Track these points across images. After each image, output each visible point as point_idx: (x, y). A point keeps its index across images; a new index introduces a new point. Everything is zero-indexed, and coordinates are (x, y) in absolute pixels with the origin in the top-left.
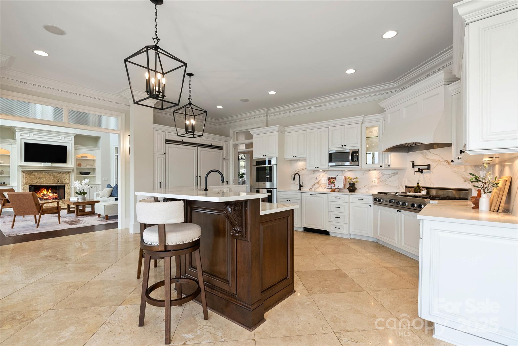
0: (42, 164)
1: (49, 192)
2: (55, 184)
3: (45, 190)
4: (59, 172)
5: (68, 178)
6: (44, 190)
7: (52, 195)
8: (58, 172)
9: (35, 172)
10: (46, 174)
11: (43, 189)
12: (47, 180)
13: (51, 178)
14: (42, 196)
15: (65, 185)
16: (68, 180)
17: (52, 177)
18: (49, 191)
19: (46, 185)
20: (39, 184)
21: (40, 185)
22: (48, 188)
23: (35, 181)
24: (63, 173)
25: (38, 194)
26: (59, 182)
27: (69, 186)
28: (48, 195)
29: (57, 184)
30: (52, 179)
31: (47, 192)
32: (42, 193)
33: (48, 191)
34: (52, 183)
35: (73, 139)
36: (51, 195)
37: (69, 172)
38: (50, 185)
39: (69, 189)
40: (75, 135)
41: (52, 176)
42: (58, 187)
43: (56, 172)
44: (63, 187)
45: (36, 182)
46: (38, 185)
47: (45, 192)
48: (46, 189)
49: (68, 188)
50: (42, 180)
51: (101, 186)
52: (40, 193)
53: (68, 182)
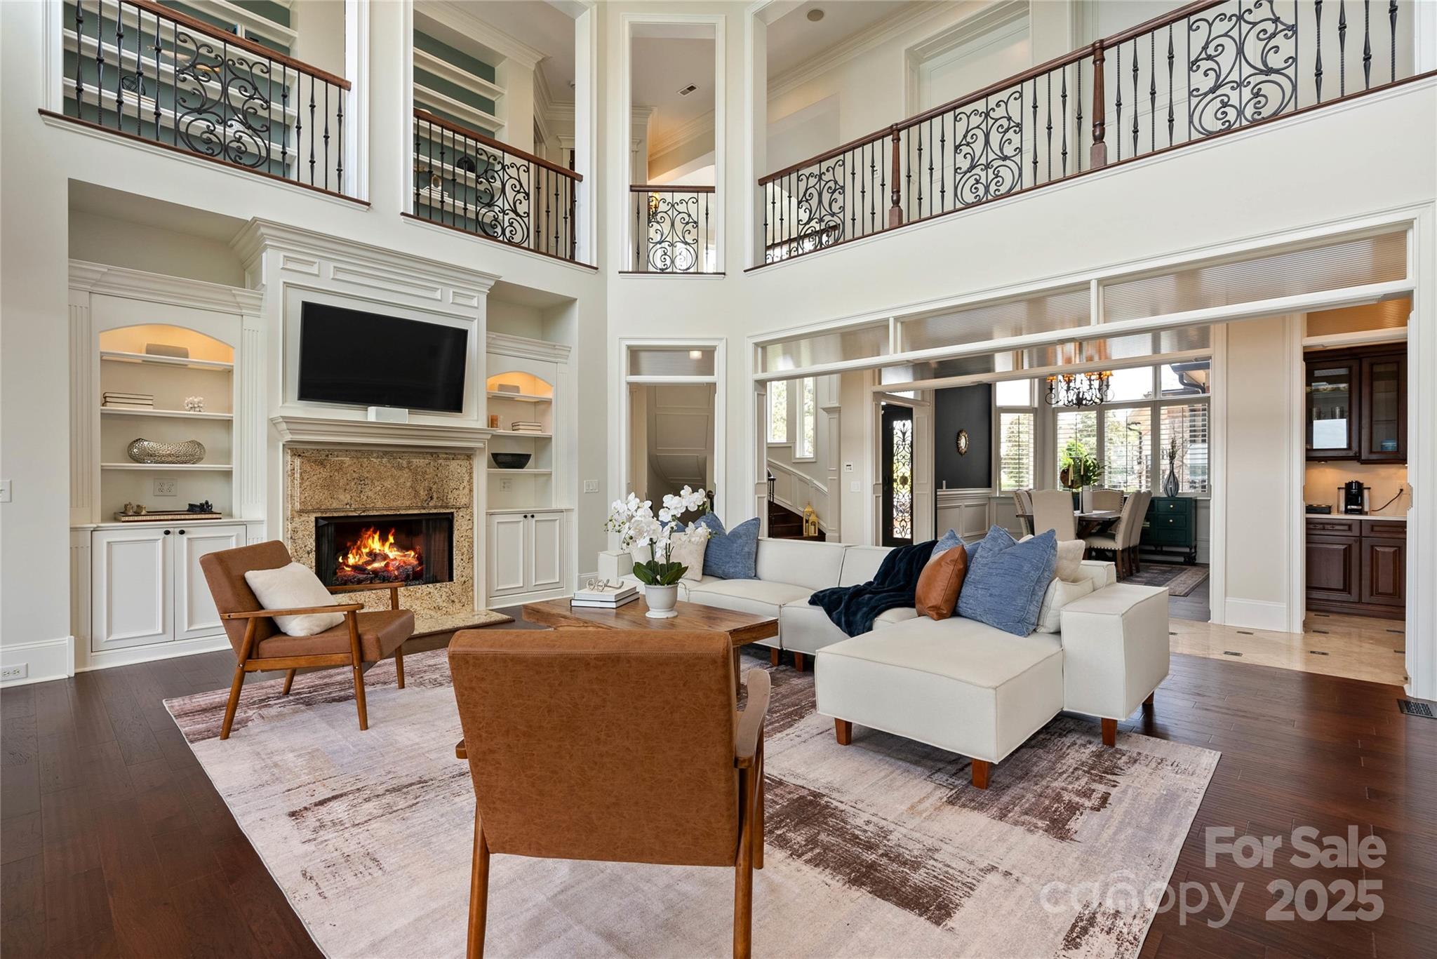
0: (373, 414)
1: (387, 544)
2: (418, 508)
3: (377, 537)
4: (433, 452)
5: (465, 483)
6: (373, 538)
7: (399, 553)
8: (427, 453)
9: (340, 451)
10: (385, 460)
11: (369, 533)
12: (386, 493)
13: (402, 480)
14: (365, 558)
15: (452, 513)
16: (467, 491)
17: (405, 477)
18: (387, 539)
19: (385, 513)
20: (355, 510)
21: (359, 517)
22: (384, 525)
23: (342, 497)
24: (446, 459)
25: (354, 551)
26: (432, 498)
27: (468, 517)
28: (385, 557)
29: (423, 511)
30: (409, 484)
31: (383, 545)
32: (365, 547)
33: (383, 539)
34: (408, 503)
35: (484, 299)
36: (393, 553)
37: (468, 454)
38: (400, 515)
39: (469, 533)
40: (492, 283)
41: (406, 474)
42: (428, 521)
43: (420, 453)
44: (444, 523)
45: (344, 503)
46: (351, 514)
47: (375, 544)
48: (378, 533)
49: (465, 527)
50: (367, 488)
51: (574, 518)
52: (359, 548)
53: (464, 501)
